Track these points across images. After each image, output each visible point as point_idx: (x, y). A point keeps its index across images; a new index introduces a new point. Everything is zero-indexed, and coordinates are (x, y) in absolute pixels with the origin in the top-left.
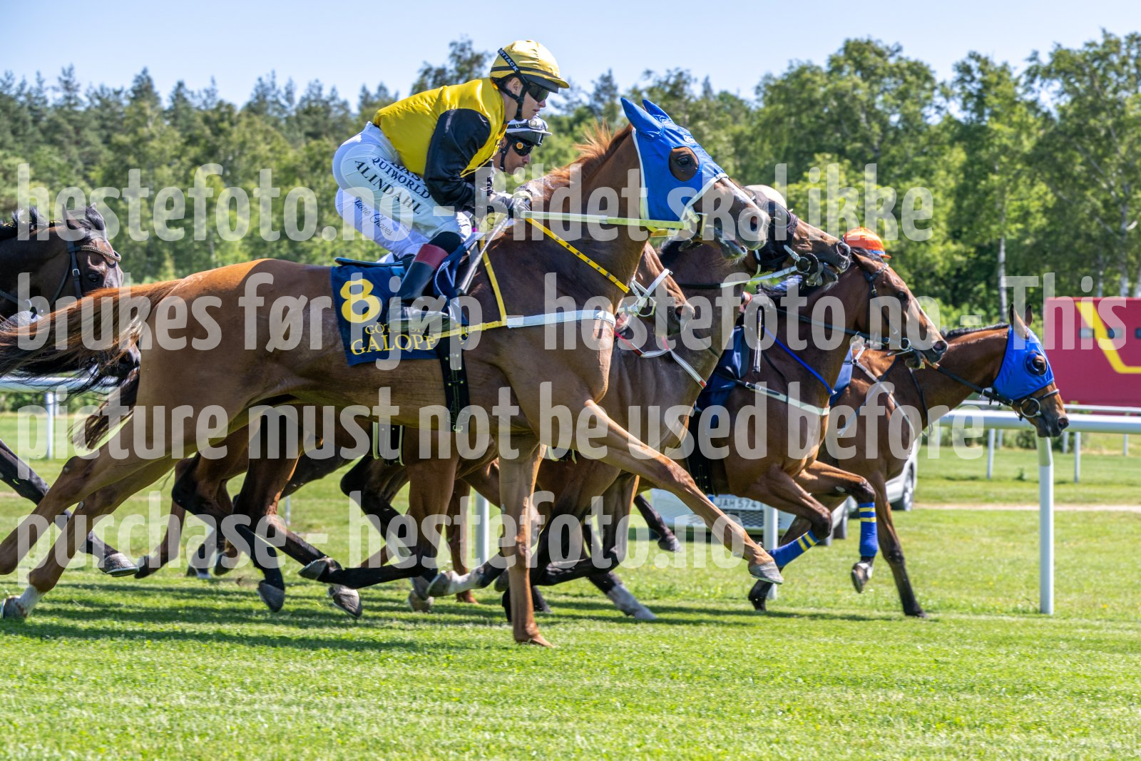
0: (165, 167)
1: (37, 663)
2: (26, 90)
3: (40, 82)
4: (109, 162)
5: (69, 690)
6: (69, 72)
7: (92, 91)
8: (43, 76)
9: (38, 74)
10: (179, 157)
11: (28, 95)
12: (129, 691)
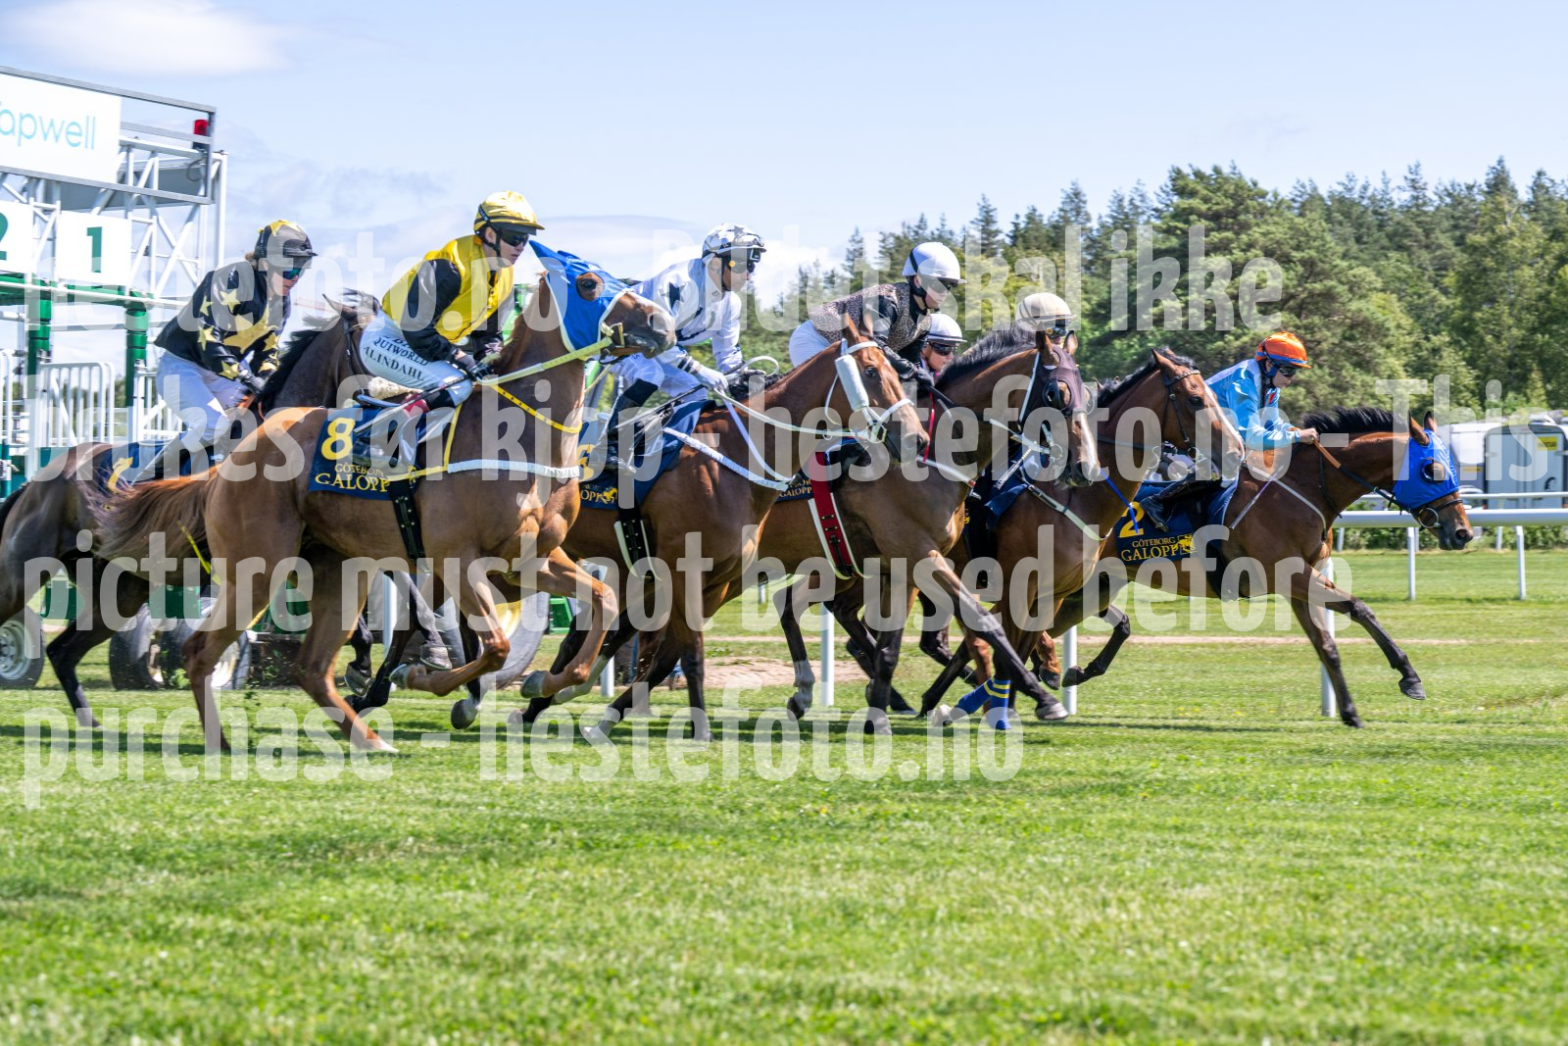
0: (1525, 267)
1: (1437, 829)
2: (1369, 193)
3: (1386, 183)
4: (1463, 266)
5: (1477, 859)
6: (1415, 170)
7: (1441, 188)
8: (1388, 176)
9: (1384, 174)
10: (1542, 256)
11: (1372, 199)
12: (1543, 860)
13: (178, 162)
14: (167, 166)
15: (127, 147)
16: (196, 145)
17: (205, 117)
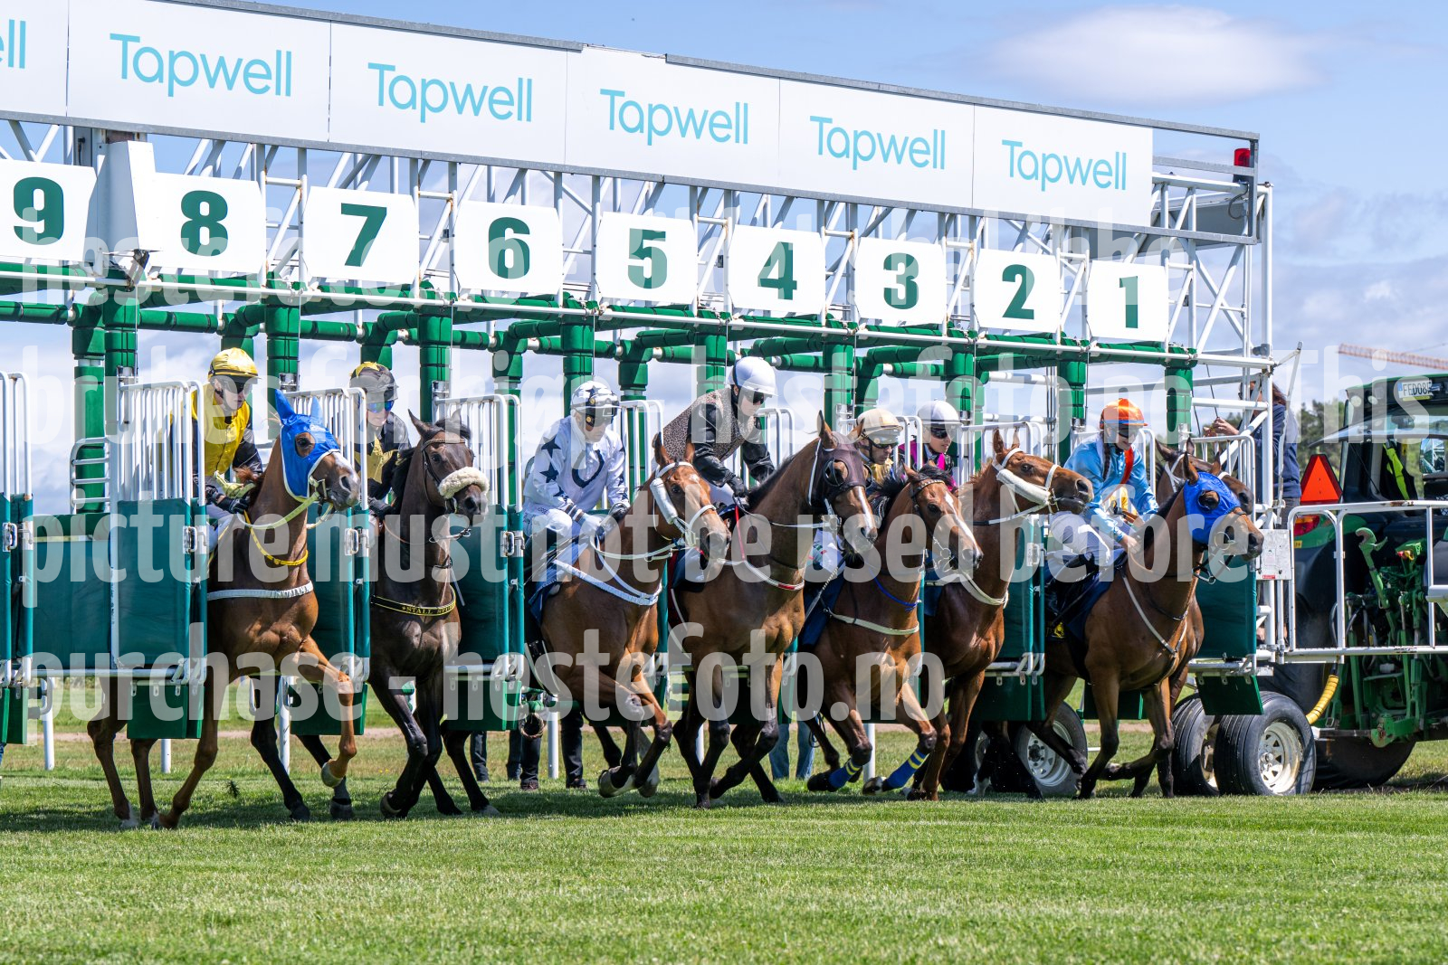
13: (1218, 198)
14: (1207, 203)
15: (1161, 185)
16: (1237, 178)
17: (1246, 145)
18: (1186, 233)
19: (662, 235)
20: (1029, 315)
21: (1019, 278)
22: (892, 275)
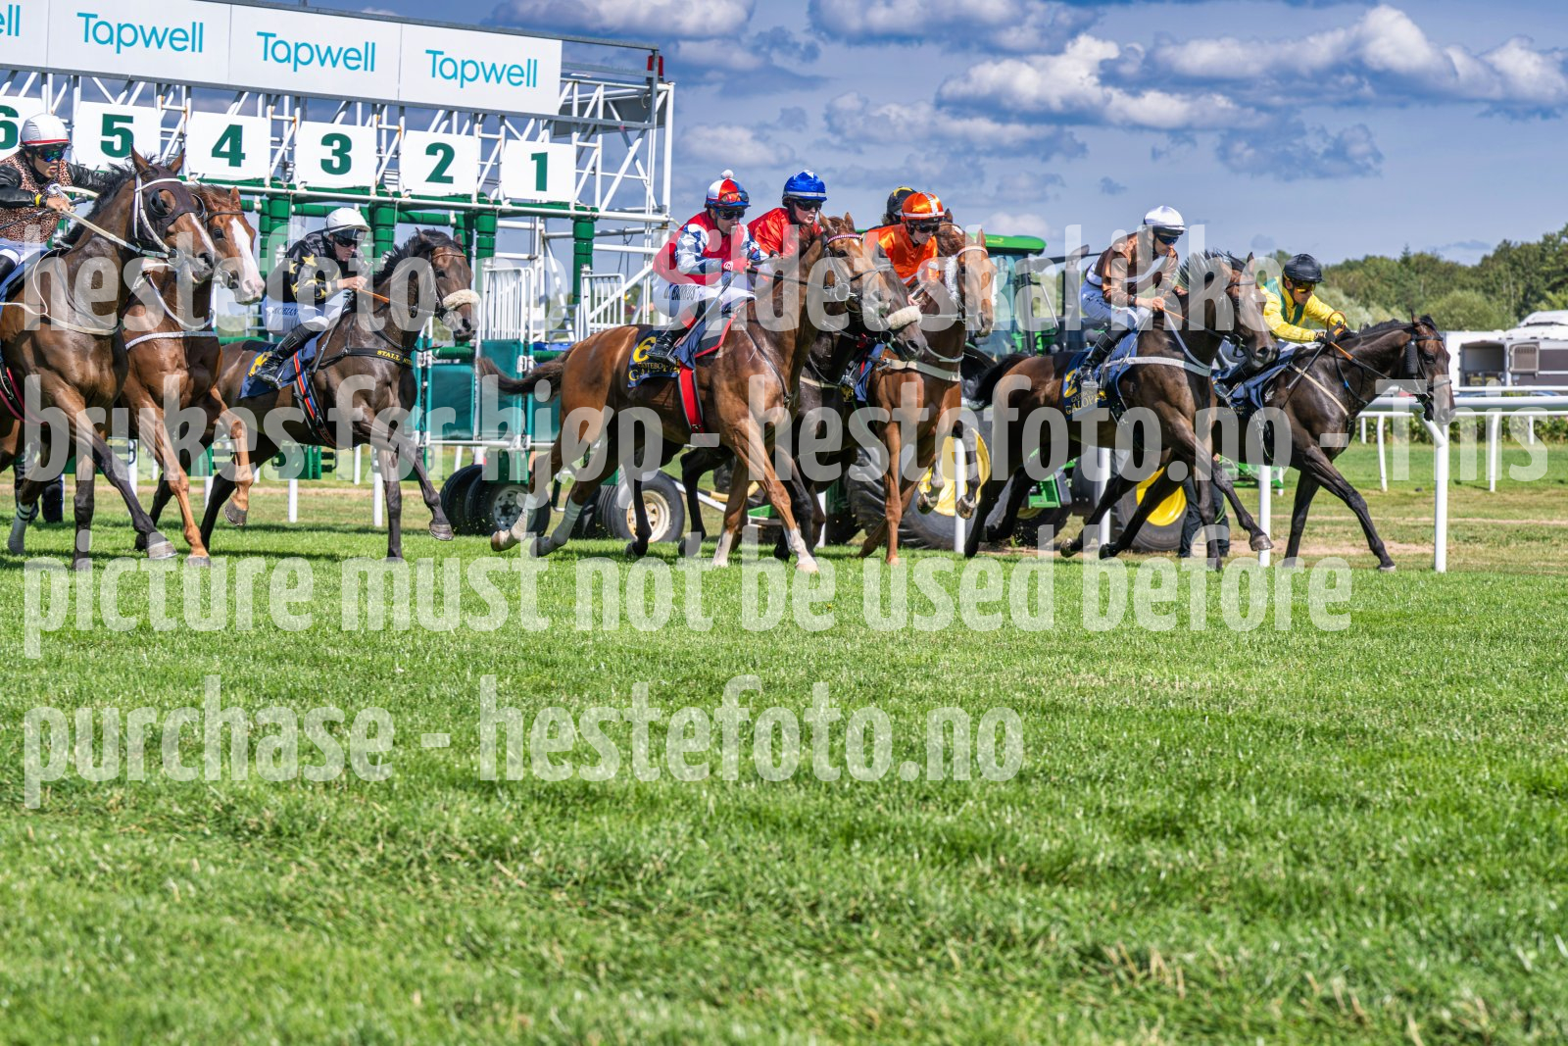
17: (650, 53)
18: (593, 122)
19: (129, 119)
20: (450, 180)
21: (440, 153)
22: (329, 149)
